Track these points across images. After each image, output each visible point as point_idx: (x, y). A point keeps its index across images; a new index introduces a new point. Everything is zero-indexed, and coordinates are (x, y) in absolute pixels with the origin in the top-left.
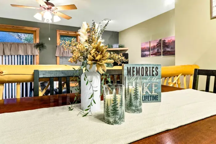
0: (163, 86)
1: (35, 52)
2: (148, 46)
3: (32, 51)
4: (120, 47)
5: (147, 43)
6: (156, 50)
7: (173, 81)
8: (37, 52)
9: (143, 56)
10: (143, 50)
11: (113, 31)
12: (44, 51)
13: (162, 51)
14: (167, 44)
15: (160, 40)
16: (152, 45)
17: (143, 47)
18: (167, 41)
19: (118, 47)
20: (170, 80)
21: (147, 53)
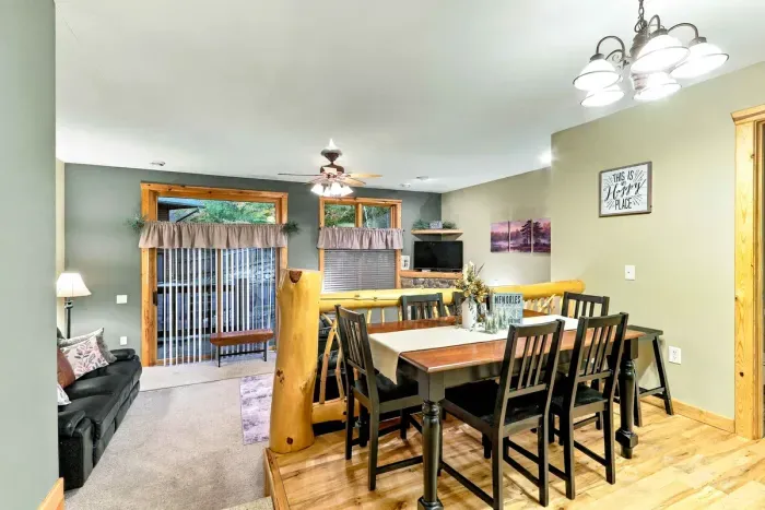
0: (524, 311)
1: (281, 242)
2: (504, 230)
3: (276, 239)
4: (445, 227)
5: (502, 224)
6: (521, 241)
7: (542, 304)
8: (284, 241)
9: (495, 249)
10: (495, 238)
11: (430, 194)
12: (297, 238)
13: (533, 242)
14: (542, 231)
15: (530, 222)
16: (513, 229)
17: (495, 231)
18: (542, 225)
19: (441, 226)
20: (539, 303)
21: (504, 244)
